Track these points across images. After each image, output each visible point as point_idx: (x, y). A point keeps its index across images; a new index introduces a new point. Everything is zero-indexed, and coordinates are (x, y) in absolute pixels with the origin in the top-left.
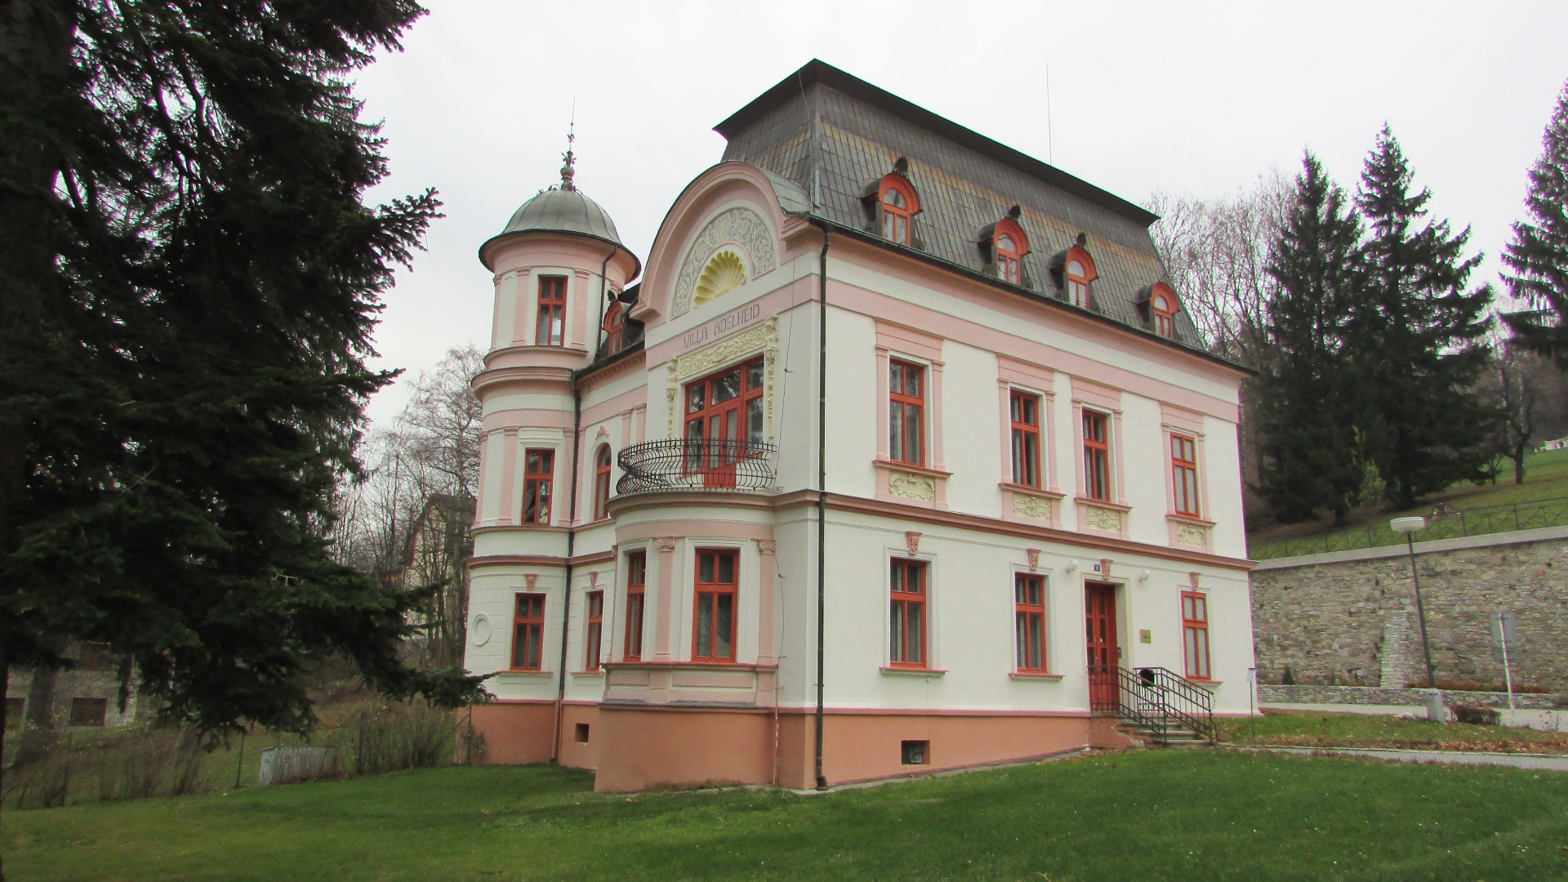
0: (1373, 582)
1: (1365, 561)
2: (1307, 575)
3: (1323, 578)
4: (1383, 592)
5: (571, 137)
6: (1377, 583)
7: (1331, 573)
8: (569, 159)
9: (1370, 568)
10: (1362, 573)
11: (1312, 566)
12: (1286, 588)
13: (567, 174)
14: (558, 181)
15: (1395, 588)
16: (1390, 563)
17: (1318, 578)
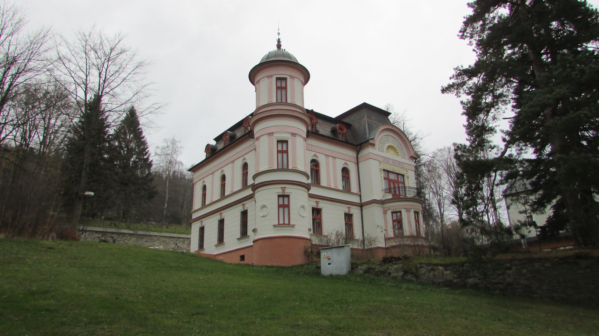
0: (175, 244)
1: (173, 237)
2: (155, 239)
3: (160, 240)
4: (178, 247)
5: (279, 34)
6: (176, 244)
7: (162, 239)
8: (279, 41)
9: (174, 240)
10: (172, 241)
11: (156, 236)
12: (146, 241)
13: (279, 46)
14: (276, 48)
15: (182, 246)
16: (181, 239)
17: (158, 240)
